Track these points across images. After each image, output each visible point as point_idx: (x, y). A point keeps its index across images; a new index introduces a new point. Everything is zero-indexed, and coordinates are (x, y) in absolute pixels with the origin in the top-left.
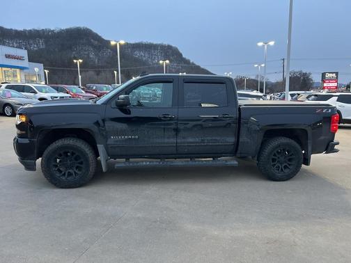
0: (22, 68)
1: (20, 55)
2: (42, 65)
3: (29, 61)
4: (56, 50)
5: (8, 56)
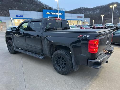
0: (81, 20)
1: (81, 16)
2: (89, 18)
3: (84, 18)
4: (103, 12)
5: (78, 17)
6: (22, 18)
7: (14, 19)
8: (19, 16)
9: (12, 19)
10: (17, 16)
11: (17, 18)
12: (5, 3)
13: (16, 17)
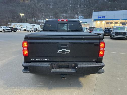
6: (104, 19)
7: (95, 20)
8: (101, 17)
9: (93, 20)
10: (99, 17)
11: (99, 19)
12: (99, 5)
13: (97, 19)
